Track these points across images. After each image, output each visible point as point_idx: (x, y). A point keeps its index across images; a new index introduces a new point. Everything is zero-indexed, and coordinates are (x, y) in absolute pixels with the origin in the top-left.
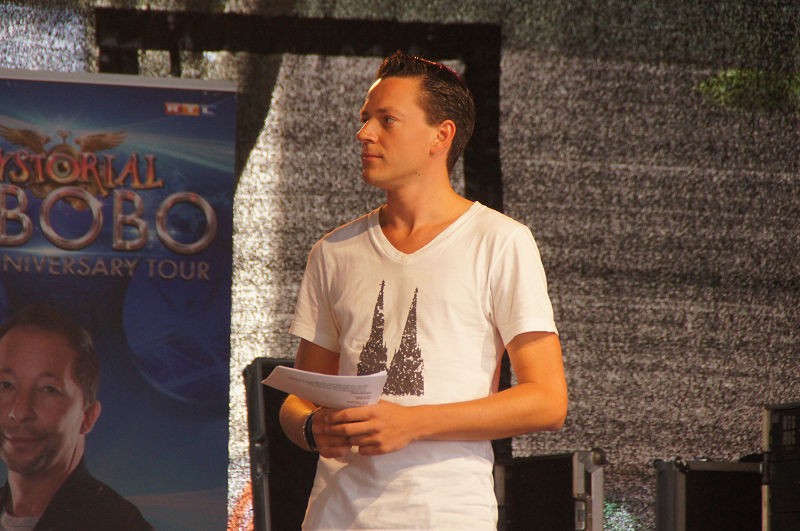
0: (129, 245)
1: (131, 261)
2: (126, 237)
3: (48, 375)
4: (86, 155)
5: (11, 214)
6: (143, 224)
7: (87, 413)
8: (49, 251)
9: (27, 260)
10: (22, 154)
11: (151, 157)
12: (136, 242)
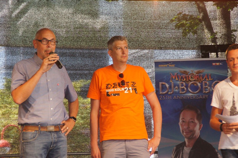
0: (206, 92)
1: (207, 95)
2: (206, 91)
3: (192, 119)
4: (197, 75)
5: (182, 87)
6: (209, 88)
7: (200, 126)
8: (191, 94)
9: (186, 96)
10: (184, 75)
11: (210, 74)
12: (208, 91)
